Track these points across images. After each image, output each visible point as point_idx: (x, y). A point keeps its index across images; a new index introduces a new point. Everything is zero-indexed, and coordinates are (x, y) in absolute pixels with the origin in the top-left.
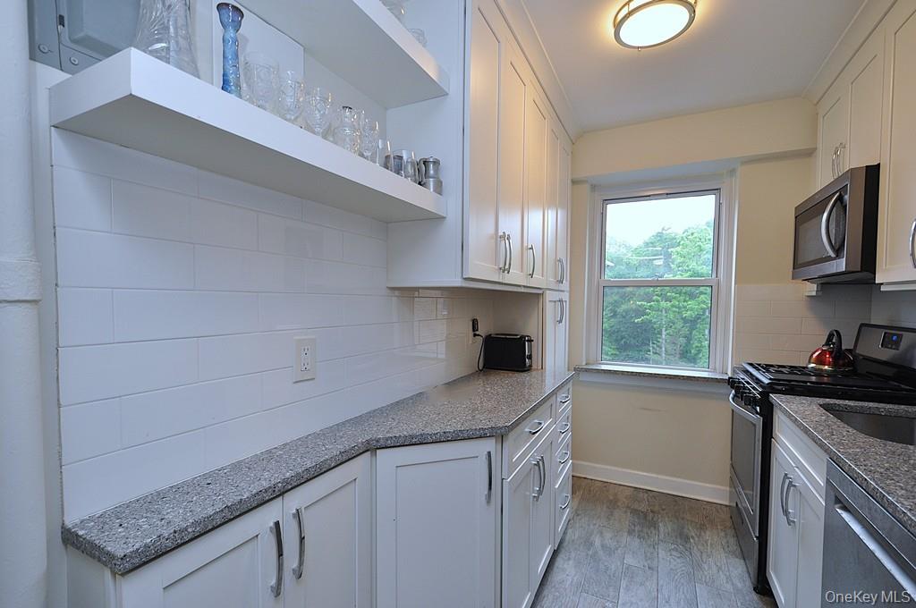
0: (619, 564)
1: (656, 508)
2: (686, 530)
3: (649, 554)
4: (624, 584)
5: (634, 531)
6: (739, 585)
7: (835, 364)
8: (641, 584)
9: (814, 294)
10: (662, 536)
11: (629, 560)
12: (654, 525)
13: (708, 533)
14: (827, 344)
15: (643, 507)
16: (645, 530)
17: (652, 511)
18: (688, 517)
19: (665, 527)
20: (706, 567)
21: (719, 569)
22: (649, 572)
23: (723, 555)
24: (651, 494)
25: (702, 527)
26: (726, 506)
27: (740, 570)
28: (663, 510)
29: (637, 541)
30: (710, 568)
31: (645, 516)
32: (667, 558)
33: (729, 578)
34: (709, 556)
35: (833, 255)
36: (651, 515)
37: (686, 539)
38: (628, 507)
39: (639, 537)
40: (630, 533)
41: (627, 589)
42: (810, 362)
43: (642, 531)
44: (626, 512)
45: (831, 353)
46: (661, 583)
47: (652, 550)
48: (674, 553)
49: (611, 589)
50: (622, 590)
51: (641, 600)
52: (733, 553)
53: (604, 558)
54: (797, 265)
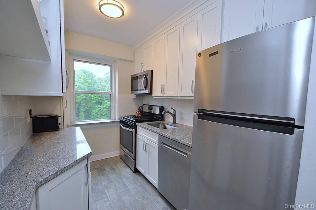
0: (101, 186)
1: (102, 165)
2: (113, 167)
3: (108, 179)
4: (106, 191)
5: (100, 174)
6: (131, 174)
7: (141, 114)
8: (111, 188)
9: (135, 97)
10: (108, 172)
11: (104, 183)
12: (104, 170)
13: (118, 165)
14: (139, 109)
15: (98, 166)
16: (103, 172)
17: (102, 166)
18: (111, 163)
19: (107, 169)
20: (122, 174)
21: (125, 172)
22: (110, 183)
23: (124, 169)
24: (98, 161)
25: (116, 164)
26: (118, 156)
27: (129, 170)
28: (104, 164)
29: (102, 177)
30: (123, 173)
31: (100, 168)
32: (113, 177)
33: (128, 173)
34: (121, 171)
35: (145, 89)
36: (102, 167)
37: (114, 169)
38: (94, 169)
39: (102, 175)
40: (99, 176)
41: (108, 192)
42: (136, 114)
43: (102, 173)
44: (94, 170)
45: (140, 112)
46: (115, 184)
47: (108, 177)
48: (113, 175)
49: (104, 195)
50: (106, 193)
51: (113, 192)
52: (125, 167)
53: (96, 188)
54: (132, 90)
